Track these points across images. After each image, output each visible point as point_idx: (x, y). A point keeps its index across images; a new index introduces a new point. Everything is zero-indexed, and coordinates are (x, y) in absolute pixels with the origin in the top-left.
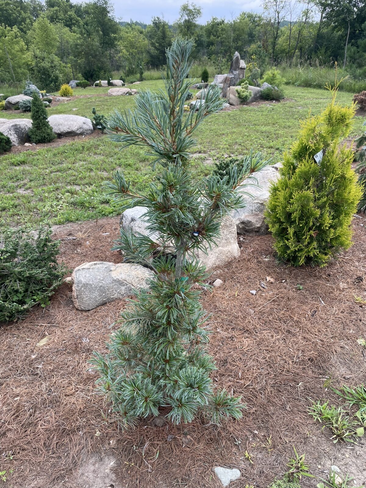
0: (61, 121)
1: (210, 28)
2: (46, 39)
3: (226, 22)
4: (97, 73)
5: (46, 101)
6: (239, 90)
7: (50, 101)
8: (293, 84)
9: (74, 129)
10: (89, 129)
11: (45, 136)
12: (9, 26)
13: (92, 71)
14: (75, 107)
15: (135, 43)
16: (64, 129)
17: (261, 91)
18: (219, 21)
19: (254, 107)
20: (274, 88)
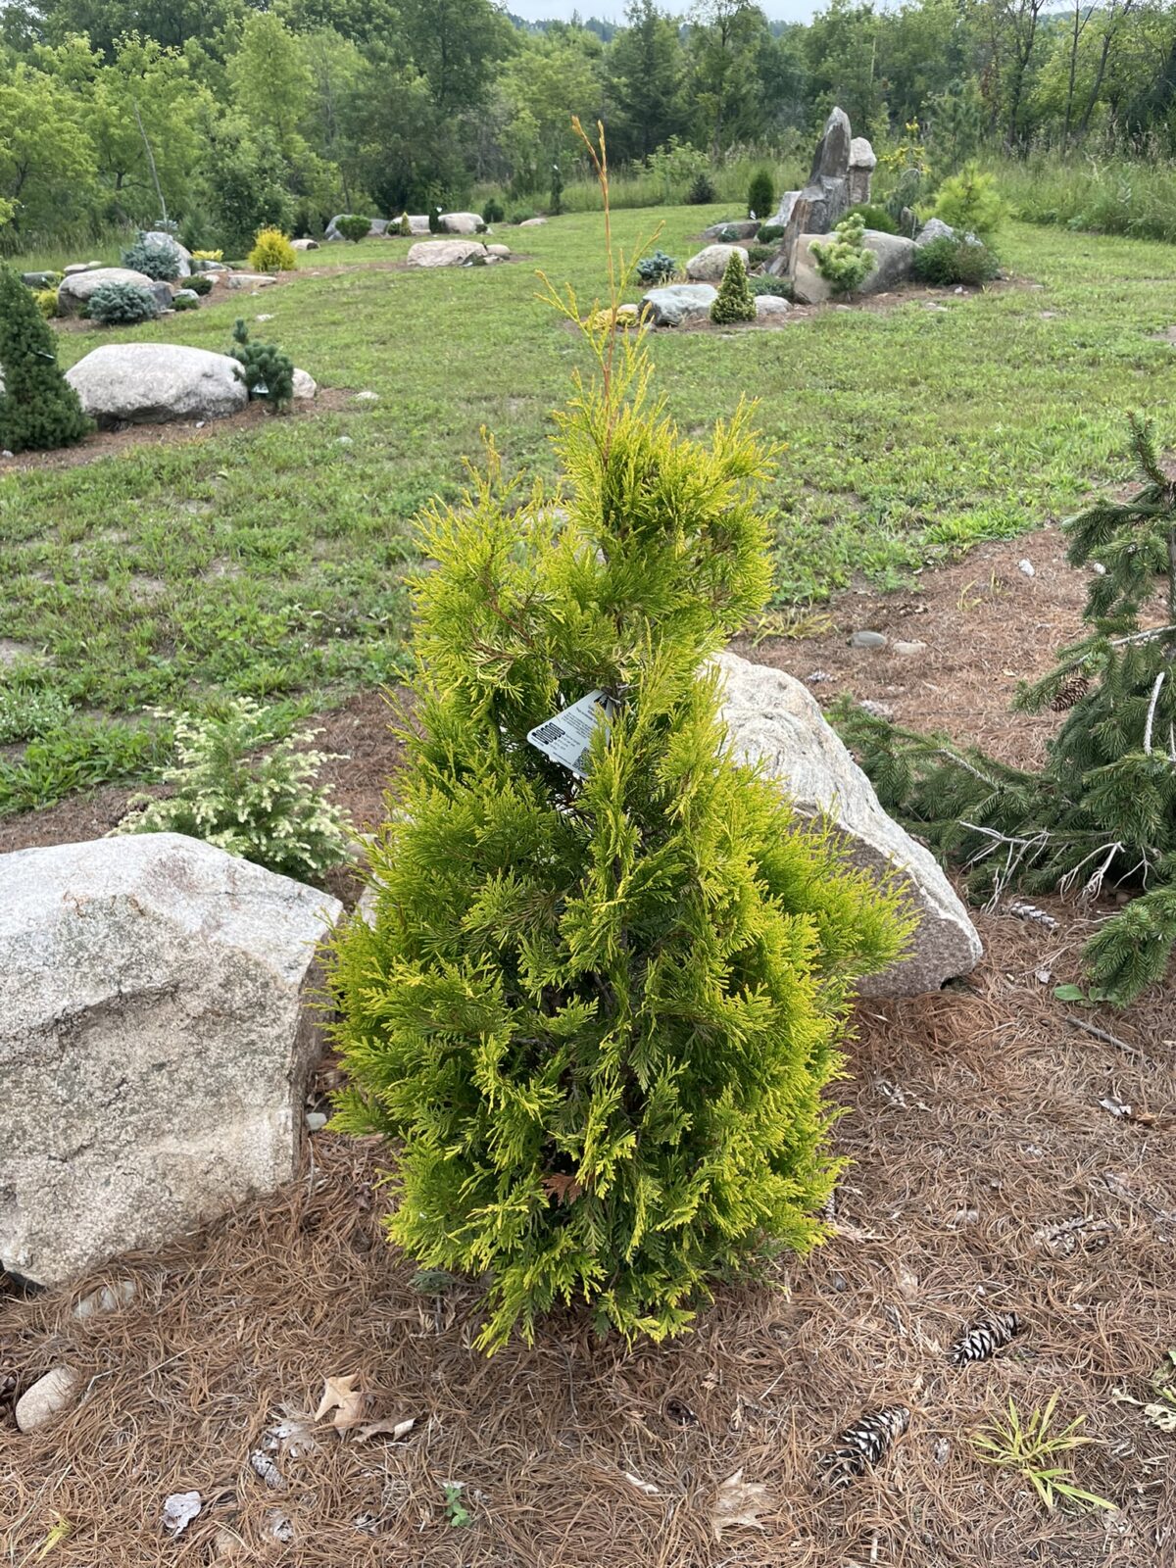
0: (124, 369)
1: (823, 34)
2: (270, 80)
3: (877, 12)
4: (419, 189)
5: (190, 287)
6: (823, 251)
7: (204, 288)
8: (1064, 221)
9: (165, 396)
10: (223, 396)
11: (43, 427)
12: (152, 38)
13: (404, 181)
14: (270, 309)
15: (565, 88)
16: (129, 397)
17: (914, 252)
18: (854, 9)
19: (877, 311)
20: (962, 238)
